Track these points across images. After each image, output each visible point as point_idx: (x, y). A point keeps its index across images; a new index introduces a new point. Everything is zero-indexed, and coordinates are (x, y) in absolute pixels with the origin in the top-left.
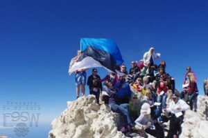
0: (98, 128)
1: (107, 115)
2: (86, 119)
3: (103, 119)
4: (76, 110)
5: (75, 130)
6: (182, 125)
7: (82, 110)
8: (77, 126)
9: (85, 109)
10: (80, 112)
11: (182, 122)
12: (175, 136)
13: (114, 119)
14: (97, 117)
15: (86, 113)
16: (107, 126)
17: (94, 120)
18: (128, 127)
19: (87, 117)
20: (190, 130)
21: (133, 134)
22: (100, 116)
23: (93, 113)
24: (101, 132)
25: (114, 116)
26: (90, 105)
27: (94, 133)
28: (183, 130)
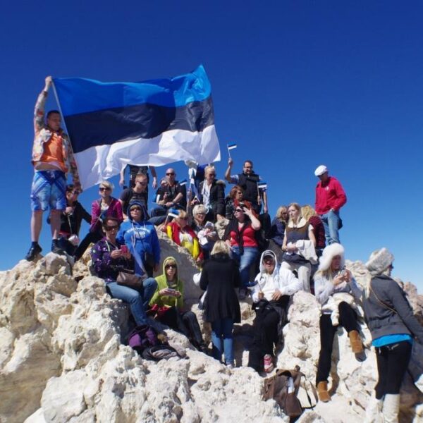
0: (71, 339)
1: (95, 303)
2: (41, 317)
3: (84, 316)
4: (14, 293)
5: (12, 347)
6: (286, 330)
7: (31, 294)
8: (17, 335)
9: (39, 289)
10: (25, 299)
11: (287, 322)
12: (267, 356)
13: (111, 316)
14: (69, 310)
15: (41, 301)
16: (93, 333)
17: (61, 319)
18: (149, 333)
19: (43, 310)
20: (303, 341)
21: (160, 352)
22: (76, 307)
23: (59, 300)
24: (78, 348)
25: (111, 306)
26: (51, 280)
27: (61, 352)
28: (287, 340)
